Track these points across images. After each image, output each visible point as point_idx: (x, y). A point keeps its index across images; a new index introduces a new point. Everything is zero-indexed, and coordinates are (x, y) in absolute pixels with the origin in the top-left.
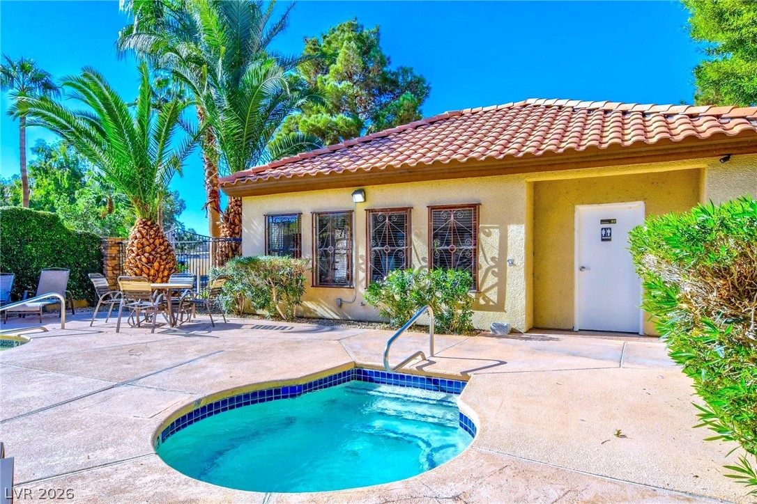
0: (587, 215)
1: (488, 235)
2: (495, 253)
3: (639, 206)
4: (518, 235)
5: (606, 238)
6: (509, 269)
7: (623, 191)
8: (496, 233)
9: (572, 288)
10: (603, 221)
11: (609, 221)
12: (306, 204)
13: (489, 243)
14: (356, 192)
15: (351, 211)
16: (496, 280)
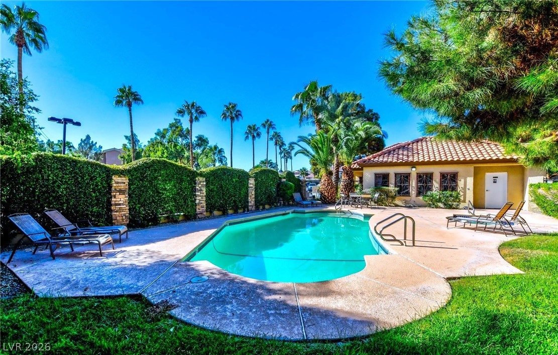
0: (489, 176)
1: (460, 181)
2: (463, 186)
3: (505, 174)
4: (470, 181)
5: (495, 182)
6: (467, 191)
7: (501, 170)
8: (463, 180)
9: (485, 196)
10: (494, 177)
11: (496, 177)
12: (392, 171)
13: (461, 183)
14: (413, 167)
15: (410, 174)
16: (463, 194)
